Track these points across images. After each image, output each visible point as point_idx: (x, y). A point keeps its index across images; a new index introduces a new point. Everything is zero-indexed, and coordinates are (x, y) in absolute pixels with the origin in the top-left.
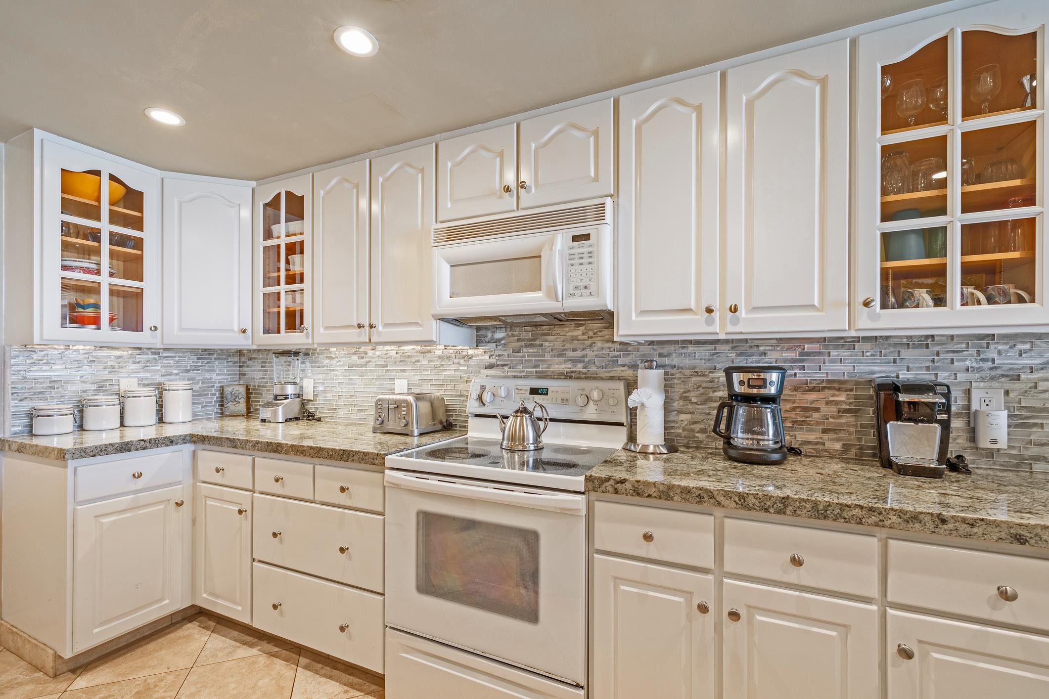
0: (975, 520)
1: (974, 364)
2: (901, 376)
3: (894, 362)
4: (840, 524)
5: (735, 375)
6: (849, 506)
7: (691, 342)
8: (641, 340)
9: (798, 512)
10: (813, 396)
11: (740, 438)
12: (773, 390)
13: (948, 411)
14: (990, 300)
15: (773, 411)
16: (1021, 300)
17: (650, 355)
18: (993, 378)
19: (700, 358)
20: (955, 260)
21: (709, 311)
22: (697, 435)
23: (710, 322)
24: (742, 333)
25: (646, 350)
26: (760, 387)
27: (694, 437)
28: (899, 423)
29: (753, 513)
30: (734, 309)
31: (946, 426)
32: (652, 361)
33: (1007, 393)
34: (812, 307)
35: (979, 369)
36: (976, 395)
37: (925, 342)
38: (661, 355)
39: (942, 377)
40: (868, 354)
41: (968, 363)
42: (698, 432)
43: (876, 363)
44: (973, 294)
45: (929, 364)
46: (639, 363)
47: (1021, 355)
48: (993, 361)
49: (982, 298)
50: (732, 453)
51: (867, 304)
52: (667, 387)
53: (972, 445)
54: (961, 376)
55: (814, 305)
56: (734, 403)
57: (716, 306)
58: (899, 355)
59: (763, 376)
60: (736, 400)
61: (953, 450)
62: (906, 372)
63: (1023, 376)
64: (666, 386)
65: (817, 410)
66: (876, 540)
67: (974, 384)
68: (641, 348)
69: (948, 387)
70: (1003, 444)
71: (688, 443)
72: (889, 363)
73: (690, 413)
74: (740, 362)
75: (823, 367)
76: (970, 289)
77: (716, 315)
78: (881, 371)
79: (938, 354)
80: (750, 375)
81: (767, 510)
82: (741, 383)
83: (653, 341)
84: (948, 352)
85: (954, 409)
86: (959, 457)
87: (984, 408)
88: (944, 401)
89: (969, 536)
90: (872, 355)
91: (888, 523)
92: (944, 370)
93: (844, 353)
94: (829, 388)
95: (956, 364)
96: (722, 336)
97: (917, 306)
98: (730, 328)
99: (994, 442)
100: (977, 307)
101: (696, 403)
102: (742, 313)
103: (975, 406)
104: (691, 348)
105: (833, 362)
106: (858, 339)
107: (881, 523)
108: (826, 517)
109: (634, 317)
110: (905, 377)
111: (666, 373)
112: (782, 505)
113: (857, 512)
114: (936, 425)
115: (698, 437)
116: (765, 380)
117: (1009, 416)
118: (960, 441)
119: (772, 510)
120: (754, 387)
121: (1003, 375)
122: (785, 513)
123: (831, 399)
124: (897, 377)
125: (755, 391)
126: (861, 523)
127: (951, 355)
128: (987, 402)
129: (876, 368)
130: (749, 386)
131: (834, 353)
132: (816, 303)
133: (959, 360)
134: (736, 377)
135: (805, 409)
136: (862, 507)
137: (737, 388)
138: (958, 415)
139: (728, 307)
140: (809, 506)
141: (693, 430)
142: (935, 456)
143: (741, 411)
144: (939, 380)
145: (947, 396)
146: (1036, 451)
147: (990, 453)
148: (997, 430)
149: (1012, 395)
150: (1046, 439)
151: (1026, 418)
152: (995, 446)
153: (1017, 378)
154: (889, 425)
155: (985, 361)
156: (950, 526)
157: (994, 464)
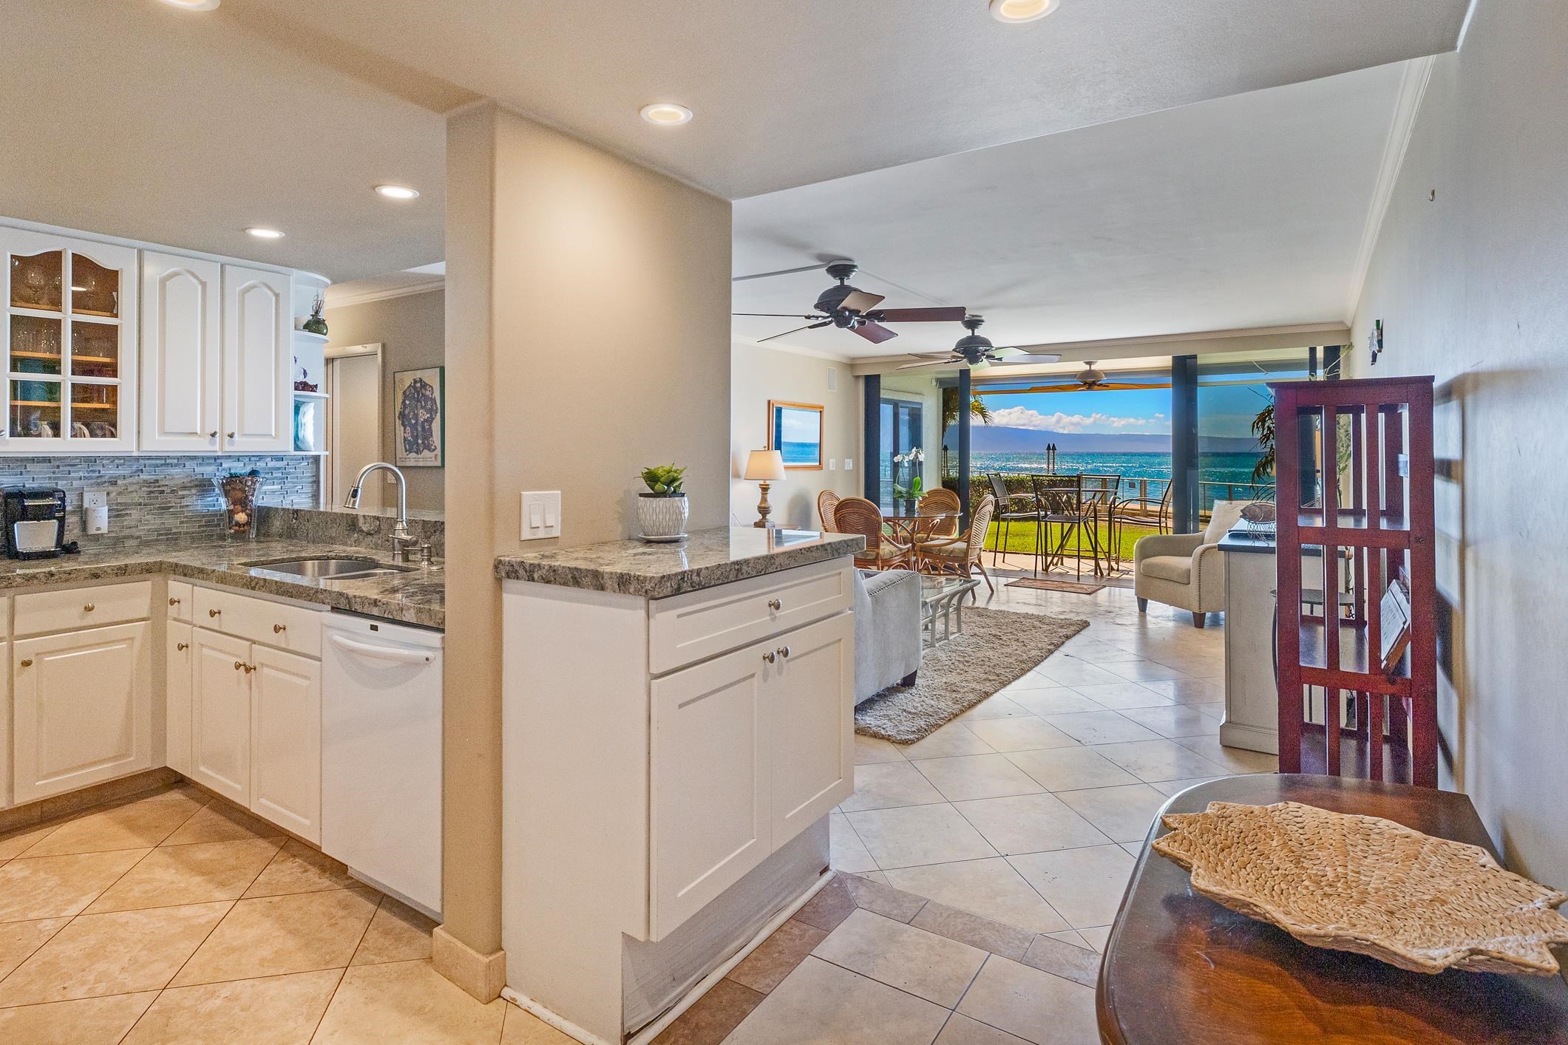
0: (71, 570)
1: (86, 475)
2: (27, 486)
3: (21, 474)
13: (64, 510)
14: (93, 435)
16: (113, 435)
18: (98, 484)
20: (66, 405)
28: (25, 522)
31: (62, 521)
33: (108, 494)
35: (90, 478)
36: (87, 497)
39: (61, 485)
41: (81, 474)
44: (80, 428)
45: (52, 475)
47: (117, 467)
48: (99, 471)
49: (86, 432)
53: (85, 534)
54: (76, 484)
58: (26, 468)
61: (68, 538)
62: (31, 482)
63: (119, 482)
66: (6, 598)
67: (85, 489)
69: (64, 493)
70: (104, 530)
72: (15, 475)
76: (78, 425)
79: (58, 467)
85: (68, 508)
86: (74, 543)
87: (92, 505)
88: (59, 503)
89: (67, 580)
92: (62, 479)
95: (72, 475)
97: (41, 436)
99: (98, 529)
100: (83, 439)
103: (86, 505)
107: (9, 585)
110: (30, 485)
114: (55, 521)
117: (109, 510)
118: (75, 531)
121: (106, 482)
124: (24, 486)
127: (69, 468)
128: (95, 501)
133: (75, 472)
138: (73, 512)
142: (54, 544)
144: (59, 487)
145: (63, 499)
146: (127, 532)
147: (97, 538)
148: (101, 520)
149: (112, 495)
150: (133, 523)
151: (121, 511)
152: (99, 532)
153: (115, 483)
154: (15, 525)
155: (94, 471)
156: (56, 577)
157: (100, 545)
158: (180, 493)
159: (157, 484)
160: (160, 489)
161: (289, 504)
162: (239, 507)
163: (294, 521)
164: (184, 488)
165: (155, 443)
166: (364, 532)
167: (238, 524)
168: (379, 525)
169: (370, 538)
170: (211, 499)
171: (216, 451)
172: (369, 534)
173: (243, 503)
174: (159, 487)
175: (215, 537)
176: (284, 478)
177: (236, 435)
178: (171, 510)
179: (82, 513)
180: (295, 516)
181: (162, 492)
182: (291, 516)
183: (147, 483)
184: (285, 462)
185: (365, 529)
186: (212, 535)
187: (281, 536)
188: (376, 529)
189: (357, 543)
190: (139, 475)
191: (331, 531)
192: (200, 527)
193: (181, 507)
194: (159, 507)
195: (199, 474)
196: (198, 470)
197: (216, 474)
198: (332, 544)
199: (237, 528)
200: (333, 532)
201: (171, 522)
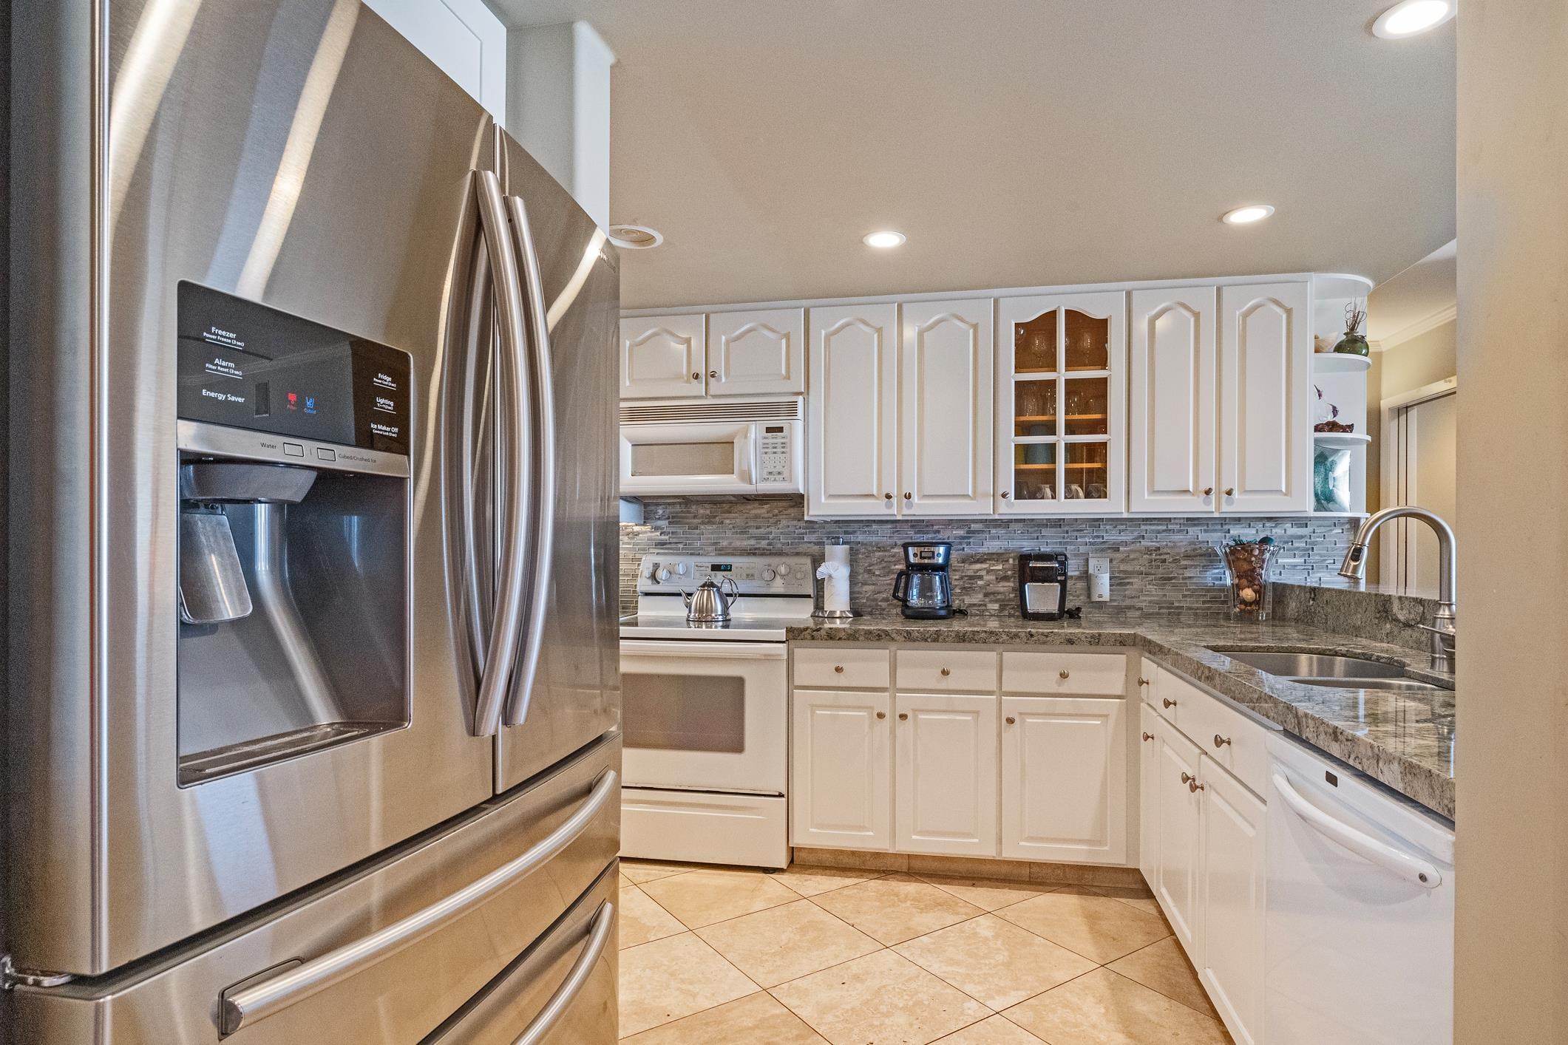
0: (1048, 633)
1: (1090, 540)
2: (1042, 550)
3: (1037, 539)
4: (973, 645)
5: (910, 548)
6: (978, 632)
7: (874, 521)
8: (828, 519)
9: (947, 640)
10: (978, 566)
11: (915, 600)
12: (940, 560)
13: (1066, 574)
14: (1086, 495)
15: (940, 577)
17: (838, 533)
18: (1103, 550)
19: (882, 536)
20: (1061, 466)
21: (888, 497)
22: (880, 603)
23: (889, 506)
24: (914, 515)
25: (834, 528)
26: (929, 558)
27: (877, 605)
28: (1035, 583)
29: (916, 643)
30: (908, 496)
31: (1063, 584)
32: (839, 538)
33: (1111, 561)
34: (966, 496)
35: (1094, 544)
36: (1092, 563)
37: (1057, 523)
38: (846, 533)
39: (1063, 549)
40: (1019, 532)
41: (1087, 539)
42: (881, 601)
43: (1025, 539)
44: (1074, 489)
45: (1058, 540)
46: (825, 540)
47: (1120, 533)
48: (1102, 538)
49: (1079, 492)
50: (909, 612)
51: (1004, 496)
52: (853, 560)
53: (1088, 600)
54: (1082, 549)
55: (968, 495)
56: (910, 572)
57: (894, 492)
58: (1041, 533)
59: (932, 549)
60: (912, 570)
62: (1045, 546)
63: (1121, 549)
64: (851, 561)
65: (980, 578)
66: (995, 653)
67: (1091, 555)
68: (827, 526)
69: (1066, 556)
70: (1107, 597)
71: (871, 611)
72: (1034, 539)
73: (874, 584)
74: (918, 539)
75: (985, 543)
76: (1074, 486)
77: (894, 500)
78: (1027, 546)
79: (1067, 532)
80: (922, 549)
81: (926, 640)
82: (915, 555)
83: (839, 521)
84: (1074, 531)
85: (1071, 573)
86: (1079, 609)
87: (1096, 572)
88: (1061, 566)
89: (1044, 643)
90: (1022, 533)
91: (1001, 640)
92: (1071, 544)
93: (1001, 532)
94: (990, 560)
95: (1079, 540)
96: (899, 518)
97: (1043, 498)
98: (906, 511)
99: (1100, 596)
100: (1077, 499)
101: (879, 575)
102: (915, 499)
103: (1091, 571)
104: (875, 527)
105: (993, 538)
106: (1010, 521)
107: (998, 642)
108: (964, 641)
109: (823, 500)
110: (1038, 548)
111: (851, 549)
112: (936, 636)
113: (983, 635)
114: (1056, 585)
115: (881, 606)
116: (933, 552)
117: (1111, 578)
118: (1079, 597)
119: (929, 640)
120: (925, 558)
121: (1109, 548)
122: (938, 641)
123: (992, 568)
124: (1040, 550)
125: (926, 561)
126: (985, 642)
127: (1075, 534)
128: (1099, 568)
129: (1025, 544)
130: (921, 557)
131: (993, 531)
132: (970, 493)
133: (1081, 537)
134: (911, 550)
135: (971, 578)
136: (985, 632)
137: (912, 559)
138: (1079, 578)
139: (904, 494)
140: (953, 635)
141: (875, 600)
142: (1055, 606)
143: (916, 580)
144: (1062, 551)
145: (1063, 564)
146: (1128, 602)
147: (1101, 605)
148: (1103, 587)
149: (1114, 562)
150: (1134, 594)
151: (1123, 579)
152: (1100, 599)
153: (1117, 550)
154: (1026, 586)
155: (1098, 537)
156: (1035, 638)
157: (1103, 613)
158: (1183, 563)
159: (1158, 552)
160: (1162, 557)
161: (1316, 582)
162: (1244, 582)
163: (1311, 602)
164: (1187, 557)
165: (1146, 504)
166: (1397, 620)
167: (1243, 602)
168: (1424, 612)
169: (1409, 631)
170: (1217, 571)
171: (1213, 512)
172: (1407, 625)
173: (1248, 576)
174: (1160, 555)
175: (1221, 616)
176: (1308, 549)
177: (1236, 493)
178: (1173, 581)
179: (1086, 577)
180: (1313, 596)
181: (1164, 561)
182: (1308, 595)
183: (1148, 551)
184: (1310, 529)
185: (1401, 618)
186: (1218, 613)
187: (1297, 620)
188: (1419, 619)
189: (1390, 637)
190: (1140, 542)
191: (1354, 617)
192: (1204, 602)
193: (1184, 579)
194: (1162, 578)
195: (1203, 542)
196: (1202, 537)
197: (1218, 541)
198: (1356, 636)
199: (1243, 607)
200: (1357, 620)
201: (1173, 596)
